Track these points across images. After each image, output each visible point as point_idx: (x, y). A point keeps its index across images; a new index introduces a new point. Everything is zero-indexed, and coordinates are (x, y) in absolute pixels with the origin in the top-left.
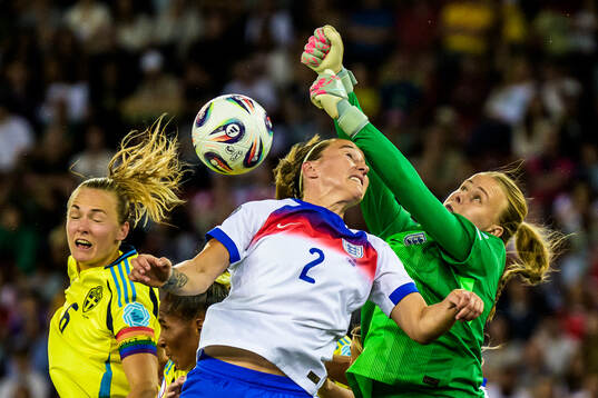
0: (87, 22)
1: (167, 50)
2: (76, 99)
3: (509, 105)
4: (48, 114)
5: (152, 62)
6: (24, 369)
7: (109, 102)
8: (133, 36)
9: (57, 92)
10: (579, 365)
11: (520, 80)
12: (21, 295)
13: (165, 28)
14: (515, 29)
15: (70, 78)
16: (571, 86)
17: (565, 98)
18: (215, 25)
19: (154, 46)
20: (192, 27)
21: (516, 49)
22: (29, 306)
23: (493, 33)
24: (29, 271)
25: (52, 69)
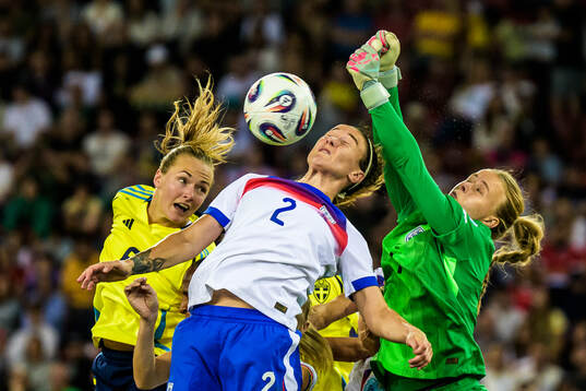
0: (103, 18)
1: (172, 45)
2: (91, 85)
3: (472, 102)
4: (64, 98)
5: (157, 55)
6: (37, 322)
7: (119, 89)
8: (142, 32)
9: (73, 79)
10: (526, 334)
11: (482, 81)
12: (36, 257)
13: (170, 25)
14: (478, 36)
15: (86, 66)
16: (527, 87)
17: (521, 98)
18: (215, 25)
19: (159, 41)
20: (194, 25)
21: (479, 54)
22: (44, 267)
23: (459, 39)
24: (44, 235)
25: (69, 57)
